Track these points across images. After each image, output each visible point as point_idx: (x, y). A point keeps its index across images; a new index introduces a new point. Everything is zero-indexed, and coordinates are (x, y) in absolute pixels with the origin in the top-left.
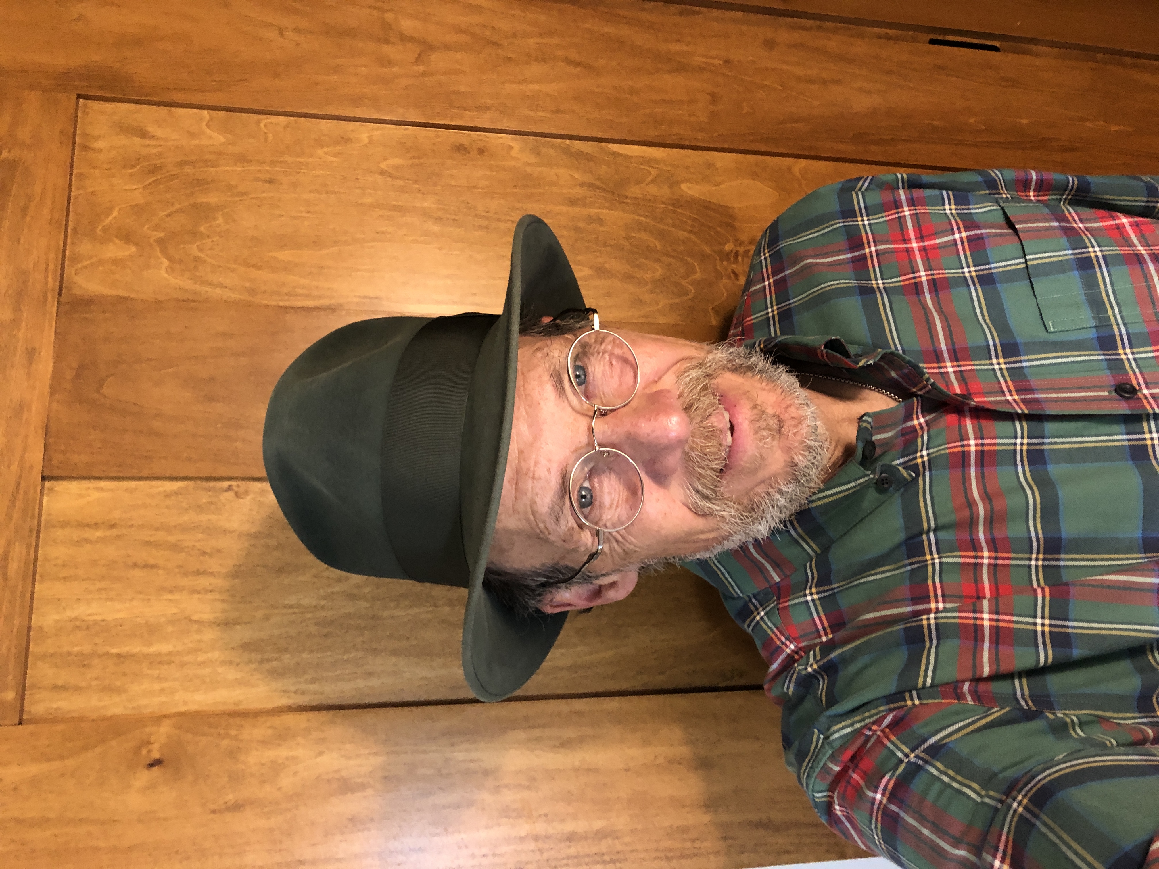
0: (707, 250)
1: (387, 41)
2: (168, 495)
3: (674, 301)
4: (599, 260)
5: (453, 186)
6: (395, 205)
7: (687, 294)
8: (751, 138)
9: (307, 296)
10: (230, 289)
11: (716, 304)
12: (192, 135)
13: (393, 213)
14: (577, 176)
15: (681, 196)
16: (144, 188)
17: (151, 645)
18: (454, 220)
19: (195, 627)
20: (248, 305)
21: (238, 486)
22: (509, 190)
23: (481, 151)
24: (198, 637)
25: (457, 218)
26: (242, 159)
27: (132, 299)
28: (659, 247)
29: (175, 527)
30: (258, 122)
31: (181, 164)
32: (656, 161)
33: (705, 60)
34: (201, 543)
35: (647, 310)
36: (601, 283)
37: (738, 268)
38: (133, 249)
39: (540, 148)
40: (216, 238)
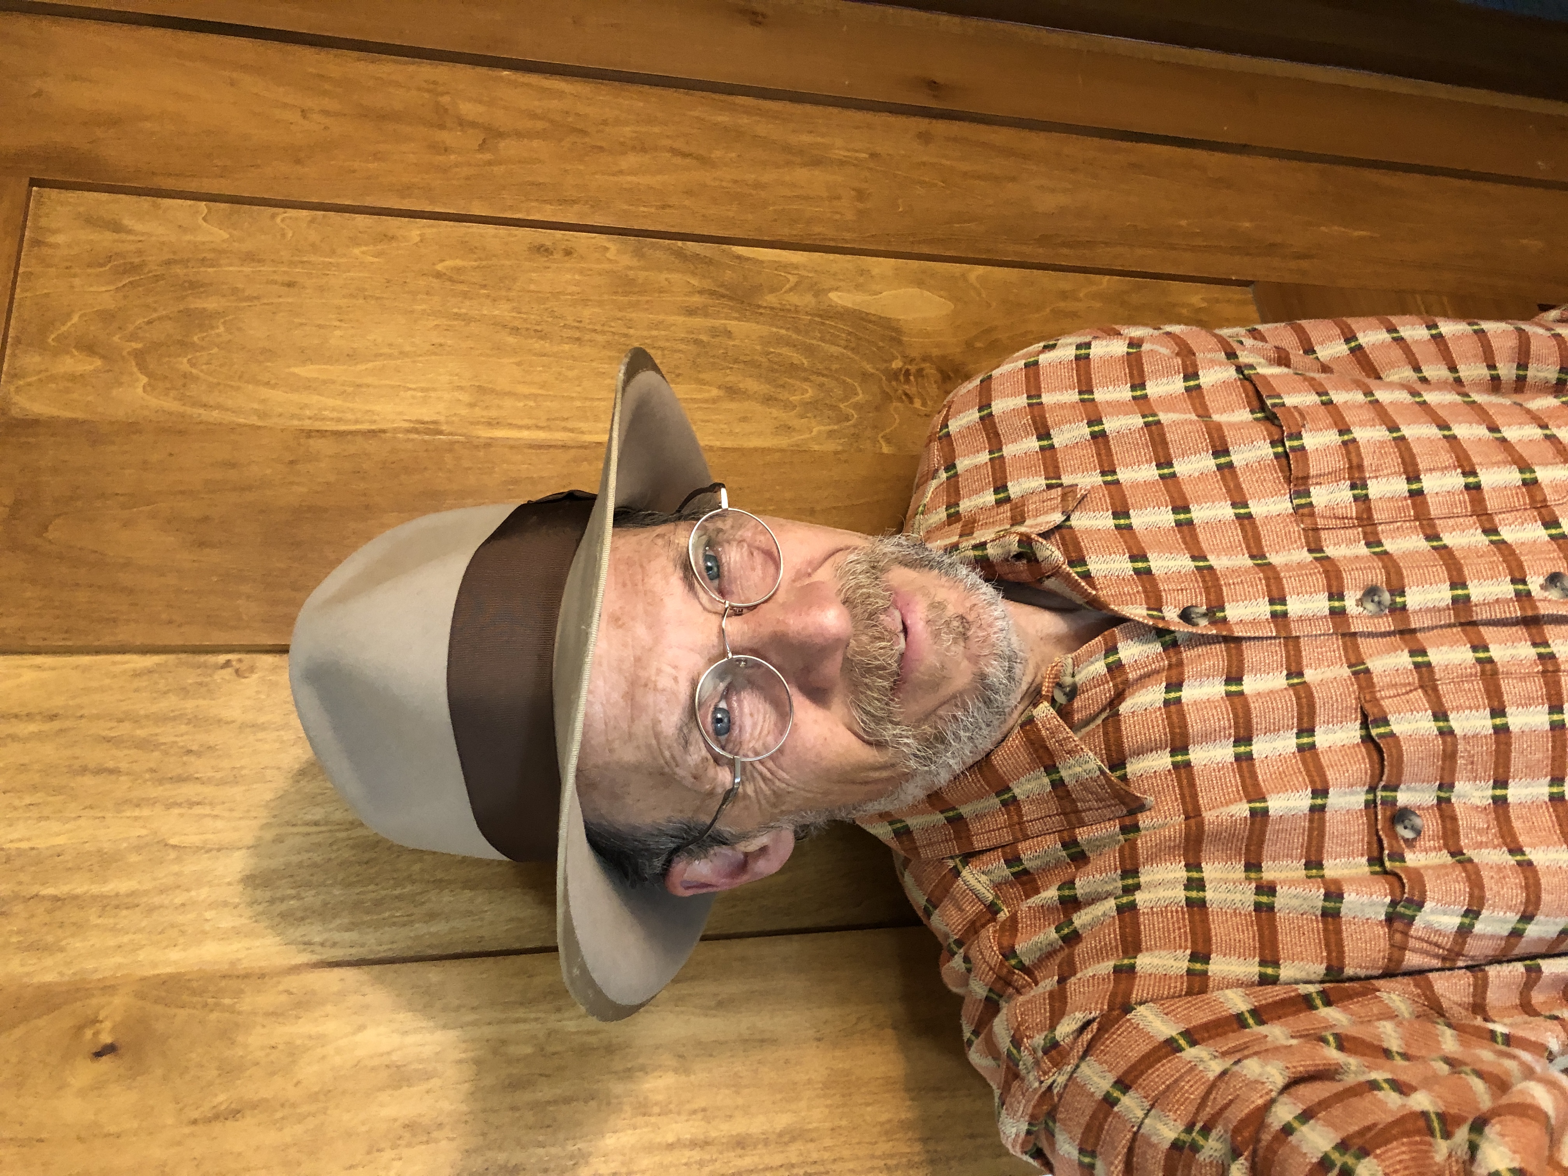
0: (869, 368)
1: (442, 127)
2: (137, 674)
3: (830, 427)
4: (728, 379)
5: (533, 291)
6: (456, 313)
7: (847, 418)
8: (910, 239)
9: (338, 420)
10: (235, 411)
11: (888, 431)
12: (183, 229)
13: (456, 323)
14: (695, 282)
15: (830, 306)
16: (117, 289)
17: (105, 881)
18: (536, 331)
19: (173, 855)
20: (259, 427)
21: (240, 661)
22: (606, 297)
23: (568, 253)
24: (176, 868)
25: (539, 328)
26: (250, 257)
27: (95, 422)
28: (806, 365)
29: (147, 717)
30: (273, 217)
31: (170, 262)
32: (796, 267)
33: (846, 154)
34: (185, 737)
35: (797, 438)
36: (733, 405)
37: (912, 390)
38: (98, 363)
39: (645, 250)
40: (215, 350)
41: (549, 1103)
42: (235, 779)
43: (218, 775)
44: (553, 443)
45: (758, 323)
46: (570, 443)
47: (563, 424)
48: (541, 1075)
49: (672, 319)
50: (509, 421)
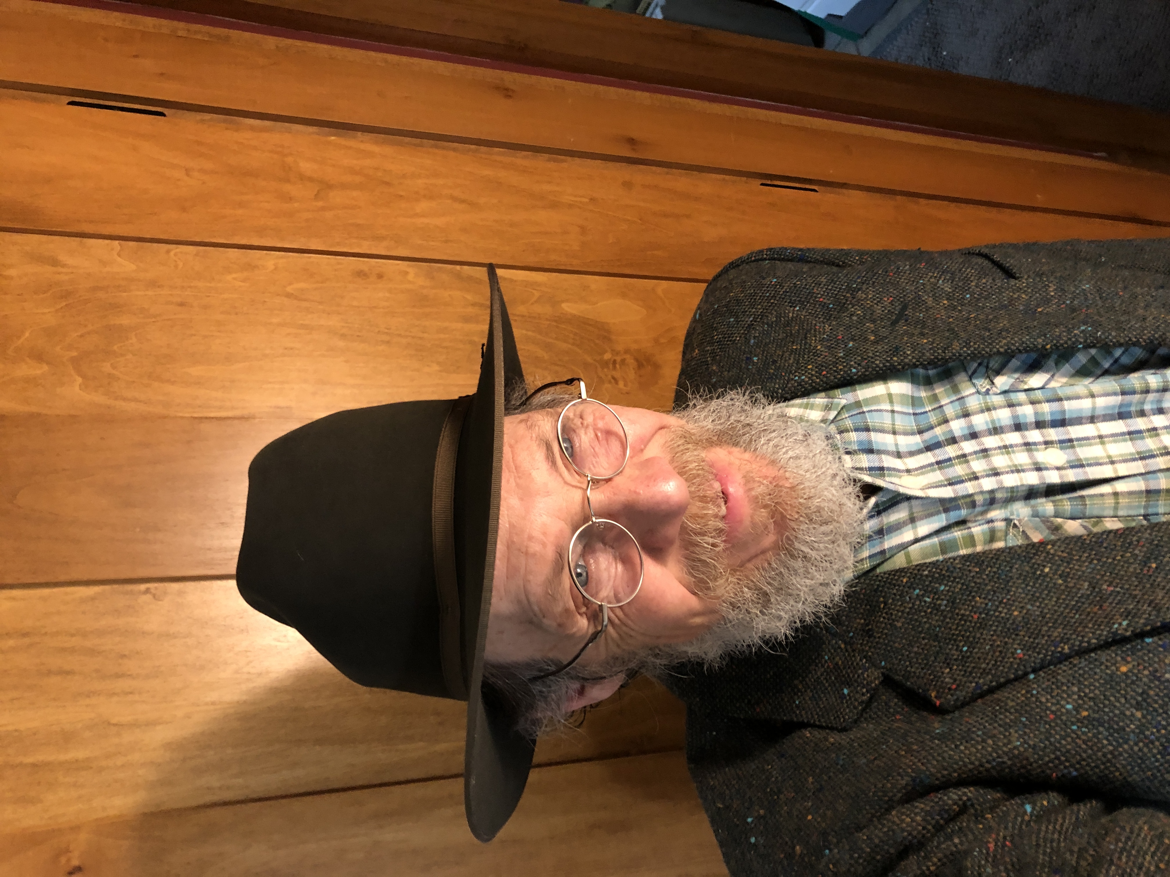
0: (589, 360)
1: (288, 181)
2: (83, 601)
5: (355, 306)
6: (302, 324)
8: (618, 263)
9: (220, 408)
10: (146, 403)
12: (103, 263)
13: (301, 331)
14: (469, 297)
15: (563, 313)
16: (57, 311)
17: (67, 751)
18: (358, 336)
19: (114, 730)
20: (164, 416)
21: (156, 588)
22: (407, 310)
23: (380, 276)
24: (117, 740)
25: (360, 334)
26: (153, 284)
27: (46, 415)
28: (546, 357)
29: (92, 632)
30: (168, 252)
31: (95, 289)
32: (538, 284)
33: (573, 199)
34: (119, 646)
37: (617, 374)
38: (45, 368)
39: (435, 272)
40: (129, 356)
42: (155, 674)
43: (144, 672)
49: (454, 325)
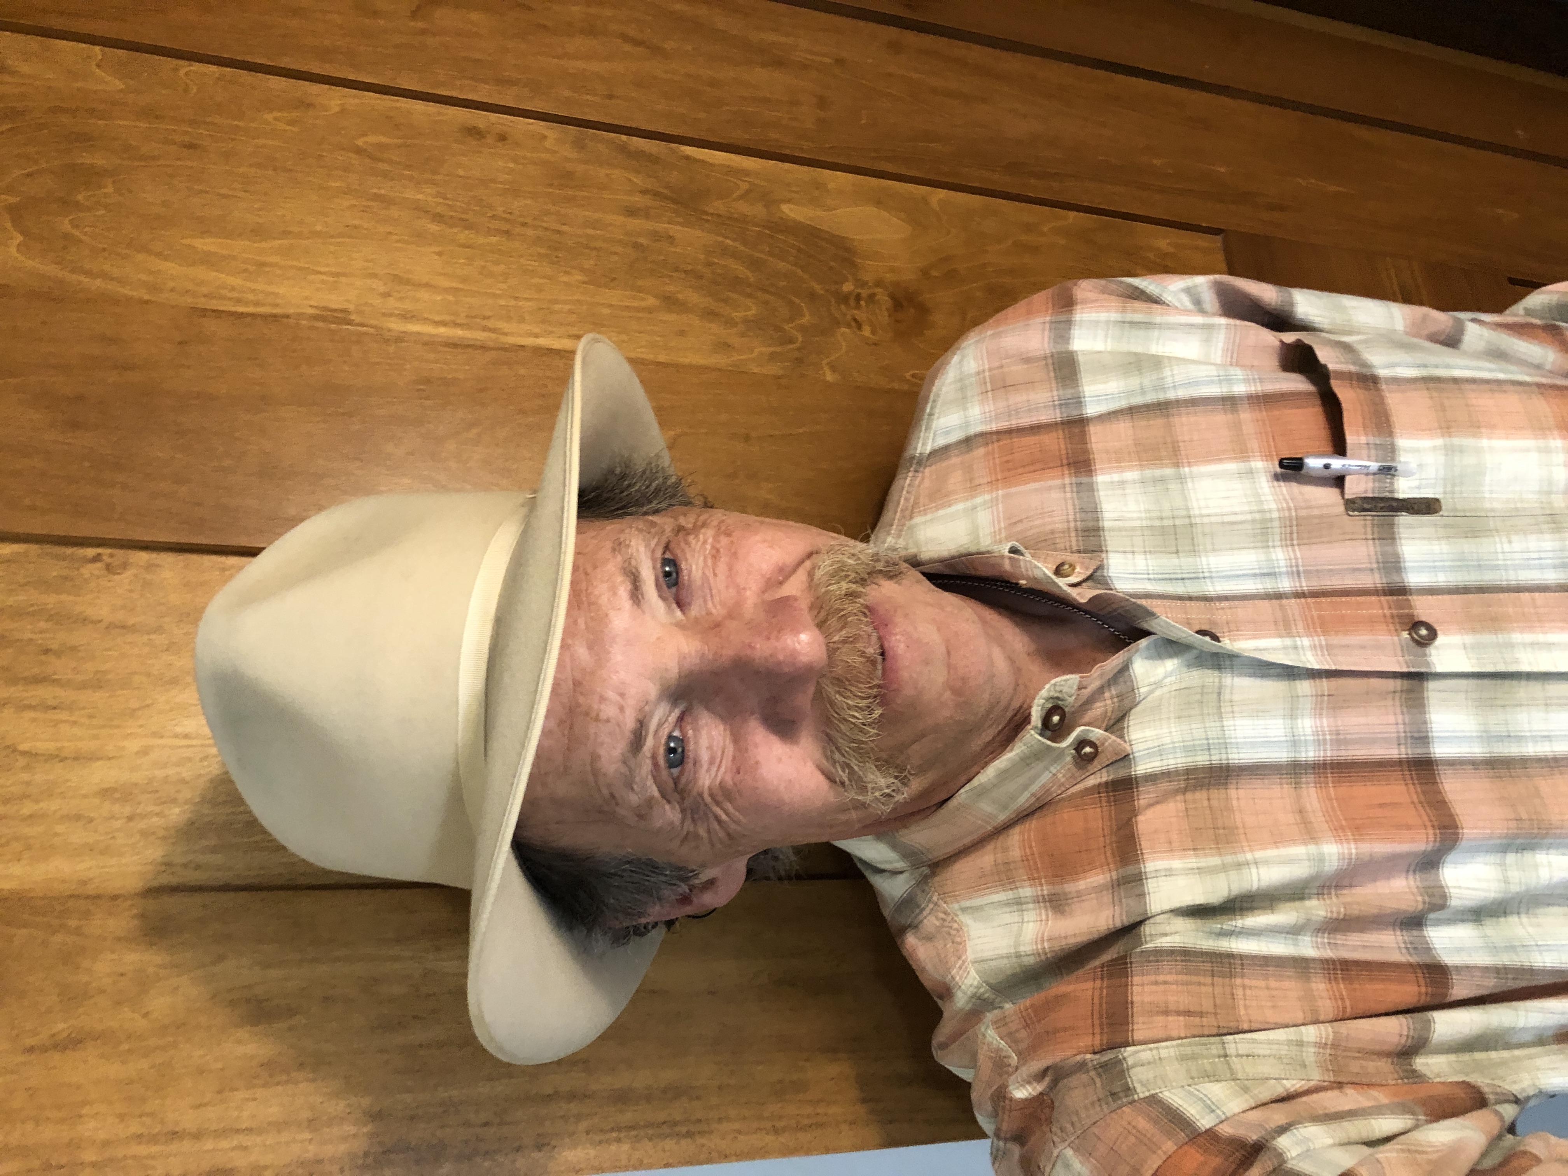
0: (818, 288)
3: (772, 349)
4: (667, 288)
5: (461, 177)
6: (375, 194)
7: (791, 341)
8: (873, 155)
9: (239, 301)
10: (120, 281)
11: (832, 358)
12: (73, 75)
13: (373, 204)
14: (638, 180)
15: (782, 218)
18: (461, 220)
19: (22, 762)
20: (147, 302)
21: (111, 556)
22: (540, 189)
23: (502, 138)
24: (25, 776)
25: (464, 216)
26: (148, 113)
28: (752, 279)
30: (176, 69)
31: (56, 110)
32: (746, 173)
33: (809, 57)
34: (43, 635)
35: (736, 357)
36: (671, 317)
37: (860, 315)
39: (587, 141)
40: (101, 212)
41: (421, 1046)
42: (97, 683)
43: (80, 678)
44: (471, 343)
45: (703, 230)
46: (491, 344)
47: (485, 323)
48: (415, 1017)
49: (610, 218)
50: (426, 315)
